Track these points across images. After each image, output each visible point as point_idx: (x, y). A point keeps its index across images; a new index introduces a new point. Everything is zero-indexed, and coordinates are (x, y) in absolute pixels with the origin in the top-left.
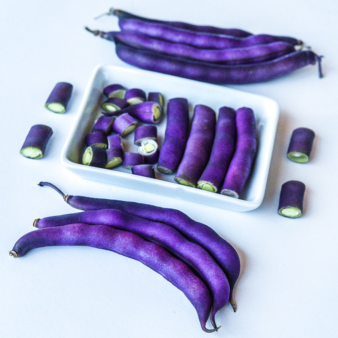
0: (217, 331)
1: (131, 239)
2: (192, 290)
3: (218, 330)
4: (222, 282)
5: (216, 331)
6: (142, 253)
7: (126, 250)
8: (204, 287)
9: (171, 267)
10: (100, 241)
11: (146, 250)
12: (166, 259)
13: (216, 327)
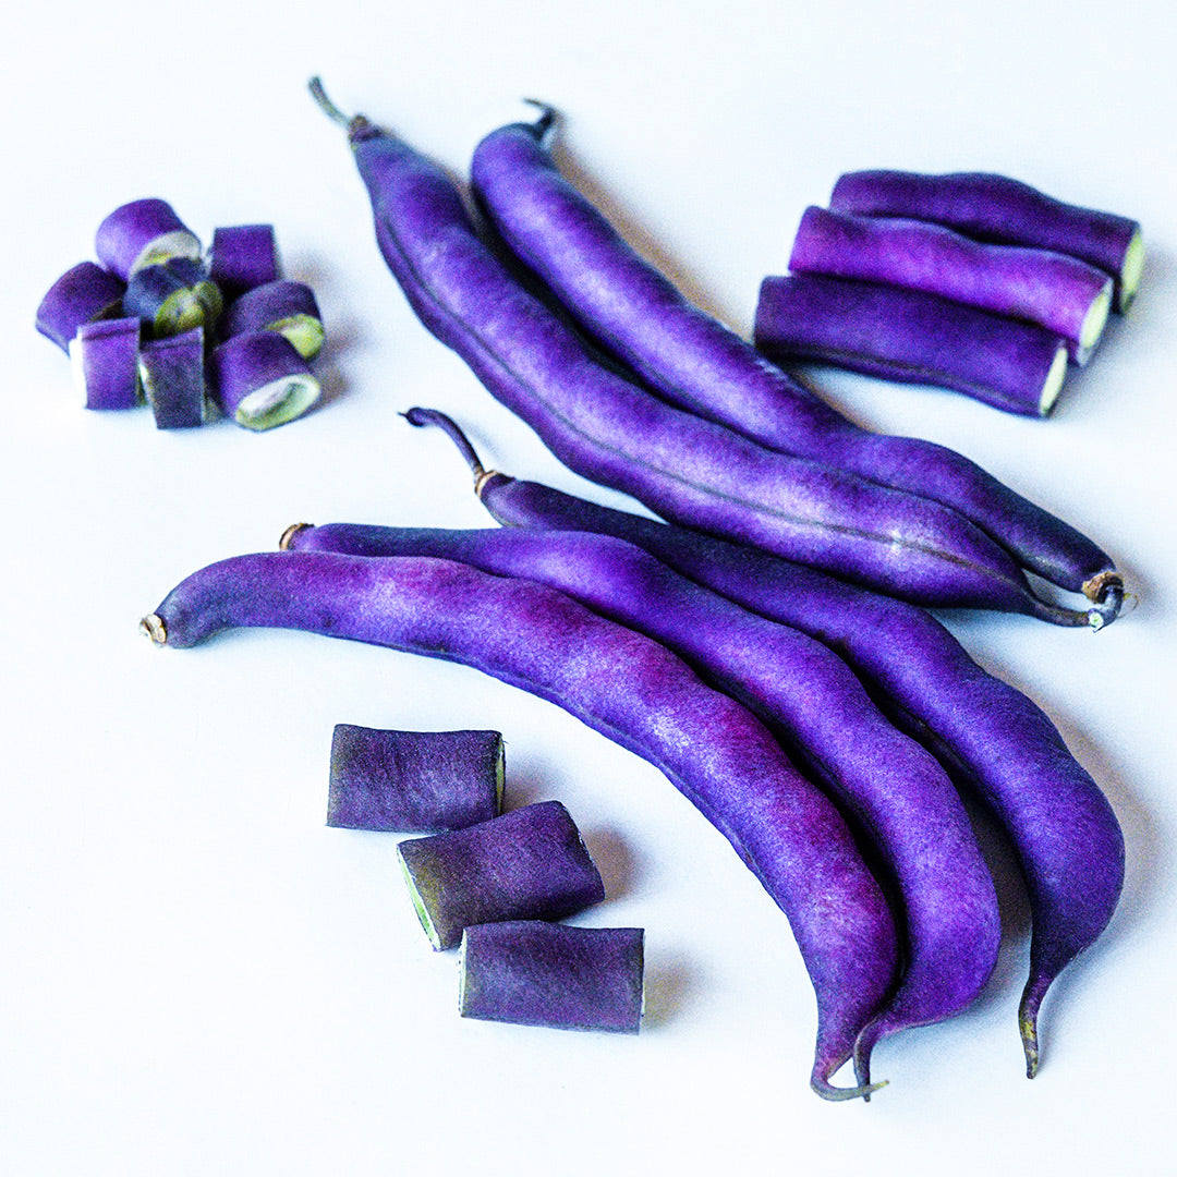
0: (867, 1098)
1: (635, 661)
2: (817, 910)
3: (873, 1095)
4: (963, 910)
5: (861, 1099)
6: (663, 726)
7: (604, 704)
8: (874, 910)
9: (767, 802)
10: (507, 641)
11: (682, 718)
12: (757, 766)
13: (867, 1081)
